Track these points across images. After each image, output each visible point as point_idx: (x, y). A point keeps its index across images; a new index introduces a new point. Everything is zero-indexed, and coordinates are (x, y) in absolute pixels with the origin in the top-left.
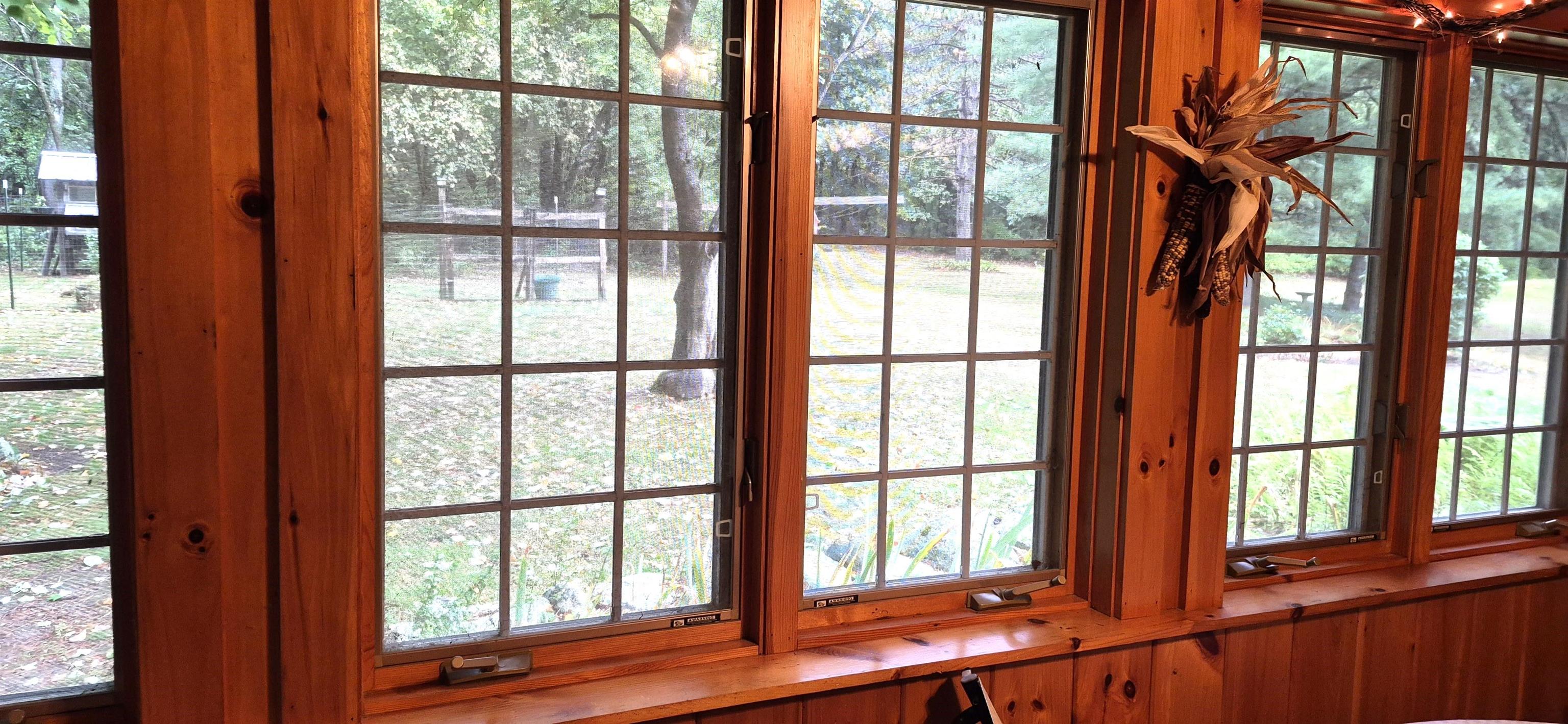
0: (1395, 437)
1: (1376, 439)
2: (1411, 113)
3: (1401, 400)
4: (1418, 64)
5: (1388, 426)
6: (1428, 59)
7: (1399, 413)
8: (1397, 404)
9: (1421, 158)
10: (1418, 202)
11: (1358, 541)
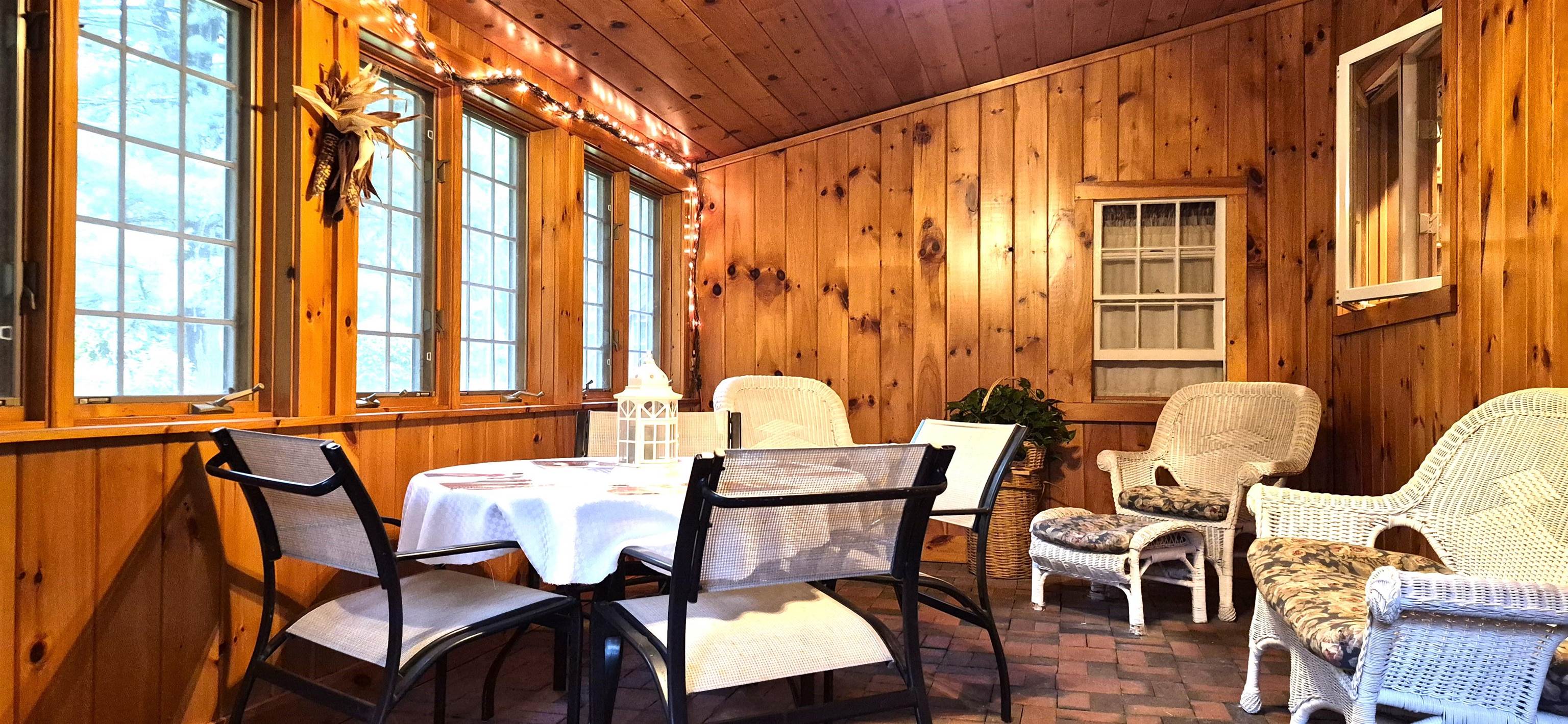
0: (437, 331)
1: (426, 333)
2: (432, 130)
3: (439, 308)
4: (435, 101)
5: (433, 324)
6: (440, 100)
7: (438, 315)
8: (437, 310)
9: (440, 159)
10: (440, 184)
11: (421, 396)
